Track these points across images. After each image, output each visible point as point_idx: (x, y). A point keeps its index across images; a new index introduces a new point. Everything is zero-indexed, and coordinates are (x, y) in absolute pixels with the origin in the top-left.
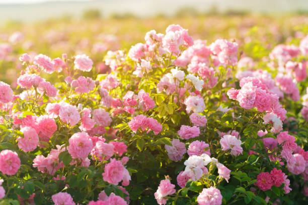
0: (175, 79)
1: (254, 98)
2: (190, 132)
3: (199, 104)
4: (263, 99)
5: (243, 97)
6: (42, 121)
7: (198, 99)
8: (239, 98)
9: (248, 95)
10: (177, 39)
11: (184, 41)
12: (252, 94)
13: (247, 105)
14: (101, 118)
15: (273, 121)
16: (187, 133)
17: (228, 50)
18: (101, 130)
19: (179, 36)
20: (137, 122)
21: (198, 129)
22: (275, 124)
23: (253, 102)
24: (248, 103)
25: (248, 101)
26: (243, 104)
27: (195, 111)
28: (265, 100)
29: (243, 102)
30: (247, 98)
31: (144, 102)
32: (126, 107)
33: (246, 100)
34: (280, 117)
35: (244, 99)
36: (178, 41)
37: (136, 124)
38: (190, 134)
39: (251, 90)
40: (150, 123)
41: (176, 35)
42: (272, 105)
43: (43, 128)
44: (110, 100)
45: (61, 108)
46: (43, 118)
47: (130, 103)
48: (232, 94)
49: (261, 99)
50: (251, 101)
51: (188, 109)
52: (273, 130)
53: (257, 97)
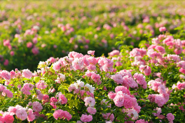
0: (79, 86)
1: (123, 101)
2: (87, 119)
3: (92, 102)
4: (128, 102)
5: (117, 100)
6: (6, 116)
7: (91, 98)
8: (115, 101)
9: (120, 99)
10: (80, 62)
11: (84, 64)
12: (122, 98)
13: (119, 105)
14: (37, 107)
15: (133, 114)
16: (85, 119)
17: (108, 64)
18: (37, 114)
19: (81, 61)
20: (58, 114)
21: (92, 117)
22: (135, 115)
23: (123, 103)
24: (120, 104)
25: (120, 103)
26: (117, 104)
27: (90, 105)
28: (129, 103)
29: (117, 103)
30: (119, 101)
31: (61, 101)
32: (52, 103)
33: (119, 102)
34: (137, 112)
35: (117, 102)
36: (81, 63)
37: (57, 115)
38: (87, 120)
39: (121, 96)
40: (65, 115)
41: (80, 60)
42: (133, 104)
43: (6, 120)
44: (42, 96)
45: (17, 110)
46: (6, 115)
47: (54, 101)
48: (110, 96)
49: (127, 101)
50: (122, 103)
51: (86, 104)
52: (133, 118)
53: (125, 101)
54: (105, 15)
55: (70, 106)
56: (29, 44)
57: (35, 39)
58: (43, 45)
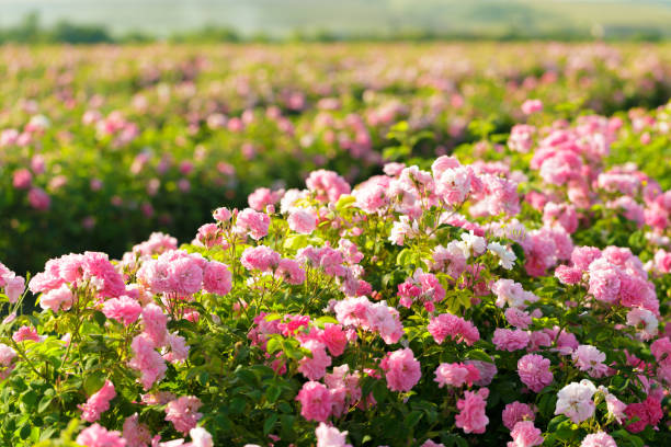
0: (472, 250)
1: (619, 285)
2: (516, 341)
4: (631, 287)
5: (601, 284)
9: (607, 281)
10: (463, 179)
11: (471, 186)
12: (613, 279)
13: (608, 296)
15: (647, 321)
16: (510, 342)
19: (465, 176)
21: (526, 335)
22: (649, 326)
23: (618, 291)
24: (609, 293)
25: (609, 289)
26: (601, 294)
27: (510, 304)
28: (634, 288)
29: (601, 291)
30: (607, 285)
32: (404, 299)
33: (605, 288)
34: (655, 315)
35: (602, 287)
36: (465, 185)
38: (515, 344)
39: (610, 271)
40: (463, 327)
44: (357, 285)
45: (368, 309)
48: (565, 276)
50: (615, 290)
51: (500, 301)
52: (644, 334)
53: (622, 284)
54: (163, 91)
55: (450, 307)
56: (20, 177)
57: (38, 160)
58: (56, 182)
